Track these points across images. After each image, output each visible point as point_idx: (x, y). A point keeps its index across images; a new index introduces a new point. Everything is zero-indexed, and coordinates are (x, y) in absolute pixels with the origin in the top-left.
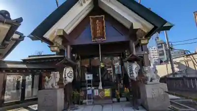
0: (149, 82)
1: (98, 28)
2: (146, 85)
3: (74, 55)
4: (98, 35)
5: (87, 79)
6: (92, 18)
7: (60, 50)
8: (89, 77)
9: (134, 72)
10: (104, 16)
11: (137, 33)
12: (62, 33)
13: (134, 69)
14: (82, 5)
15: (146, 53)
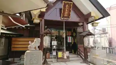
1: (66, 10)
5: (52, 44)
10: (72, 3)
15: (88, 30)
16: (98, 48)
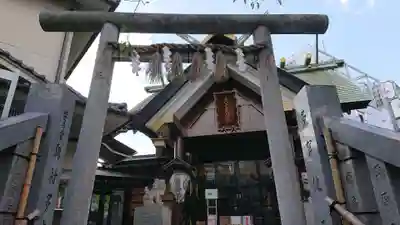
1: (226, 109)
3: (188, 154)
5: (207, 197)
6: (217, 95)
7: (166, 144)
8: (212, 194)
10: (236, 91)
12: (171, 120)
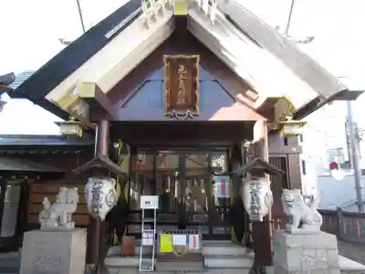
0: (294, 228)
2: (288, 236)
4: (181, 101)
5: (143, 207)
6: (168, 60)
7: (84, 131)
9: (262, 203)
10: (198, 56)
11: (276, 106)
13: (262, 197)
14: (145, 25)
15: (294, 150)
16: (302, 223)
